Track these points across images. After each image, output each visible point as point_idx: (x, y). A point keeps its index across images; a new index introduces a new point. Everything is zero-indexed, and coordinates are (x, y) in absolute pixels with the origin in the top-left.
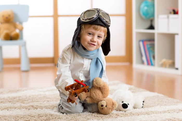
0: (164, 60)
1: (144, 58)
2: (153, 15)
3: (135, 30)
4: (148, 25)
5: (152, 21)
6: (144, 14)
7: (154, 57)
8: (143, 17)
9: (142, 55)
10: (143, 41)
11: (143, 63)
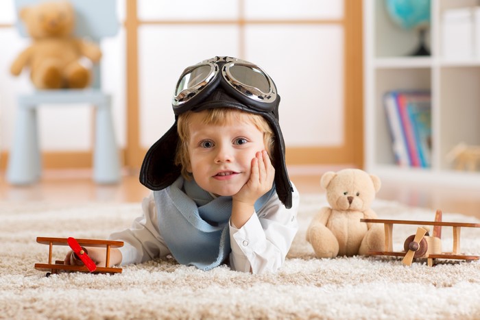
0: (461, 148)
1: (400, 148)
2: (427, 13)
3: (372, 62)
4: (412, 43)
5: (424, 32)
6: (399, 11)
7: (430, 143)
8: (398, 19)
9: (391, 139)
10: (398, 96)
11: (396, 161)
